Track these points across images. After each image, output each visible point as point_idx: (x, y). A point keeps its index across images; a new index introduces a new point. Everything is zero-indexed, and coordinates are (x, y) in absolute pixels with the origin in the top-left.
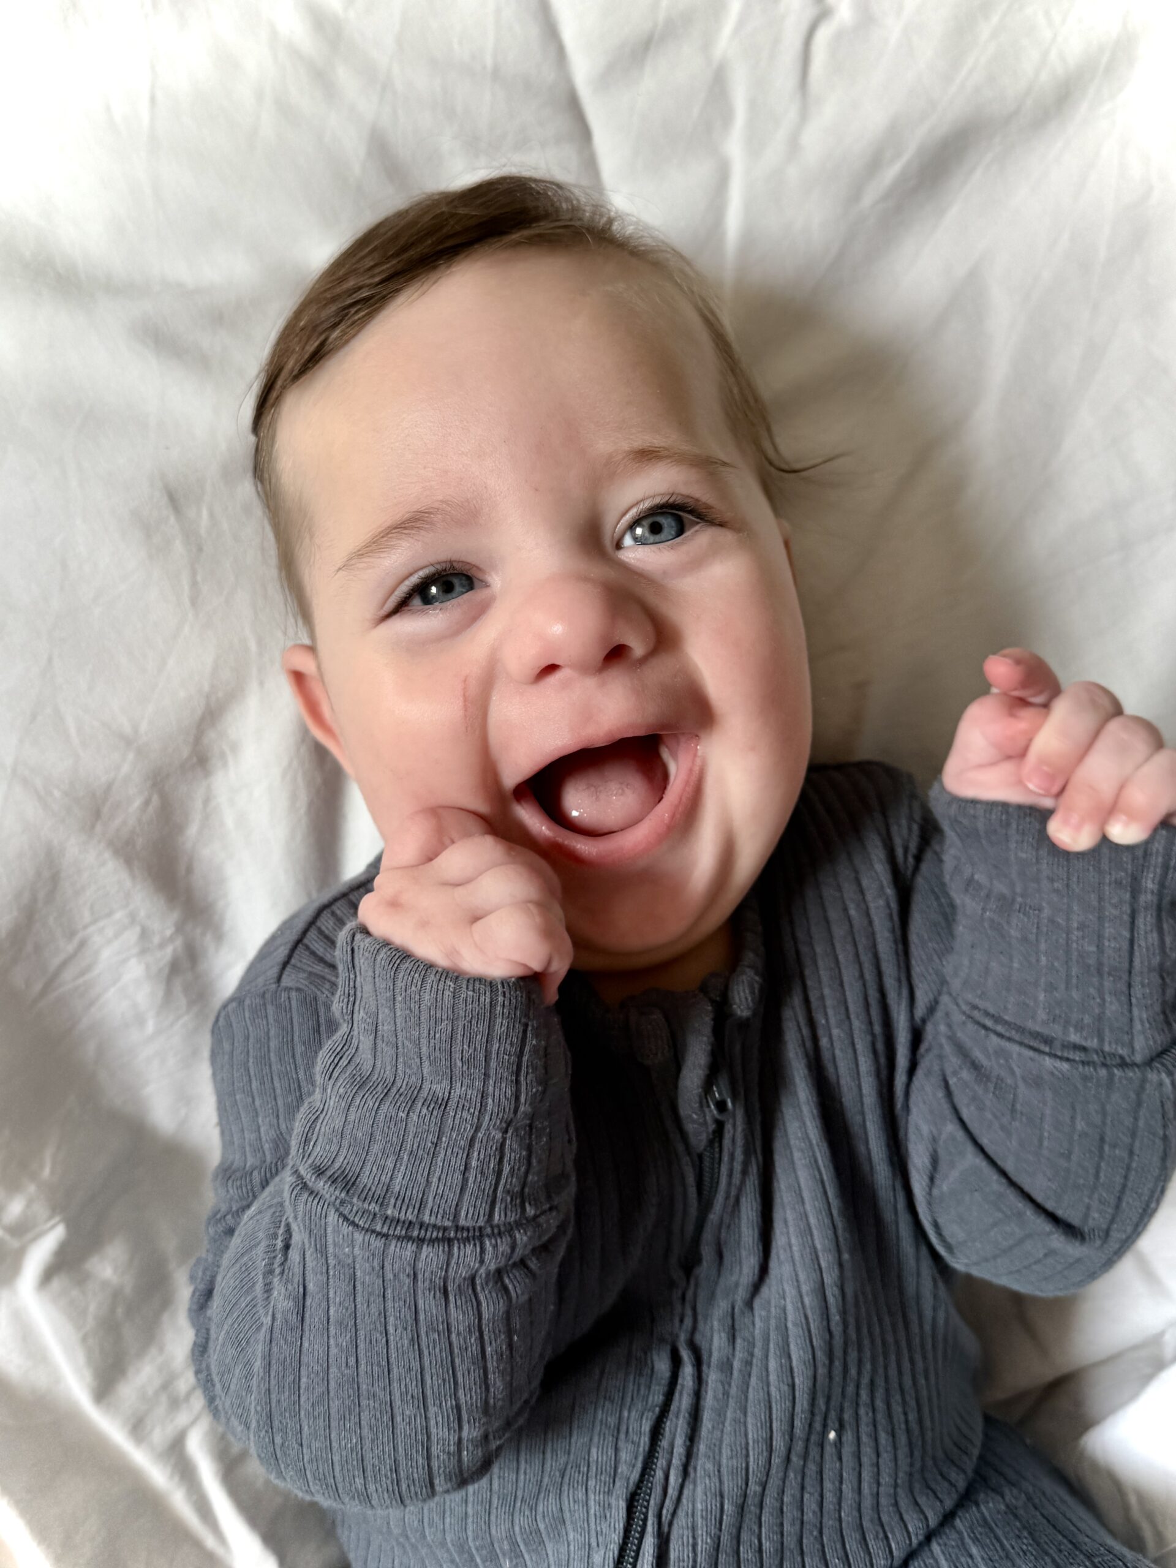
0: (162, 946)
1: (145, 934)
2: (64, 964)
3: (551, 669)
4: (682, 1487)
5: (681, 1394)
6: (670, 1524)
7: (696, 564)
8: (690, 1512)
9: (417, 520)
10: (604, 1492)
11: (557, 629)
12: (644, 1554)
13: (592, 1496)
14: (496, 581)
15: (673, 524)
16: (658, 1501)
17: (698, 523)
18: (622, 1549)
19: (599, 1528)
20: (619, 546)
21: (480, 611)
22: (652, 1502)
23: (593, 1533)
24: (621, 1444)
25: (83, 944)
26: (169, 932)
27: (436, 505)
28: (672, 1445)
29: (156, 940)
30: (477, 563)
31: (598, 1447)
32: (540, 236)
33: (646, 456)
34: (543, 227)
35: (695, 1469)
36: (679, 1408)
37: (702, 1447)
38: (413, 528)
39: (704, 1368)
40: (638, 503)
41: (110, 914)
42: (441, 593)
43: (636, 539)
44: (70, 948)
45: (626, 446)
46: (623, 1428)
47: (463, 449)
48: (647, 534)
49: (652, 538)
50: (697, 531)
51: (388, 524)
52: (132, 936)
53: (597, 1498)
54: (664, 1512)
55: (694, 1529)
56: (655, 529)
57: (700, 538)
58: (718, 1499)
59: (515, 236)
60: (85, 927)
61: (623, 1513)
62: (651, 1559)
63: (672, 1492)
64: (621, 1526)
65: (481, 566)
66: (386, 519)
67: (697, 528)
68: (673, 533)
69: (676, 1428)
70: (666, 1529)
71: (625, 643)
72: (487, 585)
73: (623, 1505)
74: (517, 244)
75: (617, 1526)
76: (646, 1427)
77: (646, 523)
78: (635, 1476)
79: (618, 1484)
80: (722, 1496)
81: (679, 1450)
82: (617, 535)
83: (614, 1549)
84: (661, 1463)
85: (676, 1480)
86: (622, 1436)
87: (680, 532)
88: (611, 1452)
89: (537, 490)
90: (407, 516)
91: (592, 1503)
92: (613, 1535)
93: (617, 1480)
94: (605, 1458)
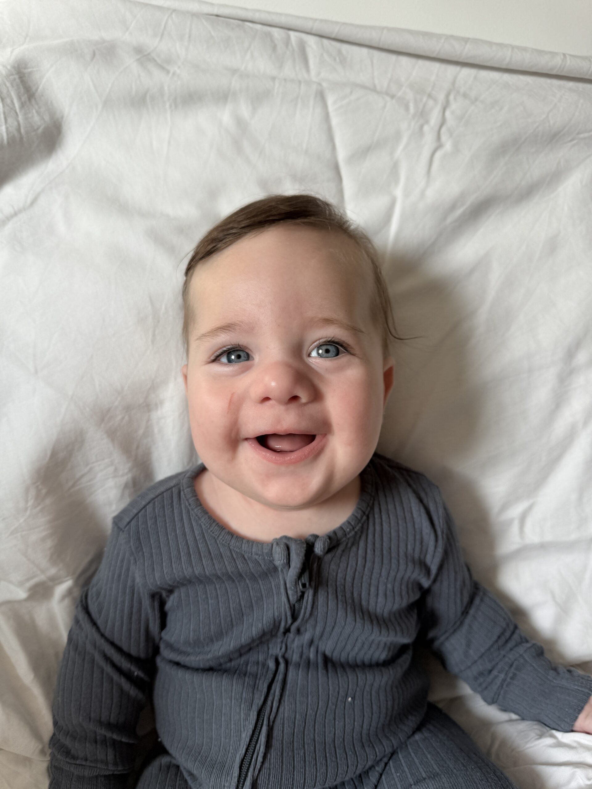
0: (122, 476)
1: (116, 470)
2: (82, 476)
3: (267, 399)
4: (278, 708)
5: (279, 674)
6: (274, 722)
7: (340, 369)
8: (282, 718)
9: (229, 327)
10: (247, 710)
11: (273, 384)
12: (262, 734)
13: (242, 711)
14: (257, 358)
15: (335, 351)
16: (269, 712)
17: (345, 353)
18: (254, 731)
19: (245, 724)
20: (309, 355)
21: (247, 369)
22: (266, 713)
23: (242, 726)
24: (255, 691)
25: (91, 469)
26: (126, 471)
27: (238, 322)
28: (275, 692)
29: (120, 473)
30: (251, 348)
31: (246, 693)
32: (309, 223)
33: (328, 321)
34: (312, 219)
35: (284, 701)
36: (278, 679)
37: (287, 693)
38: (227, 330)
39: (289, 665)
40: (319, 339)
41: (103, 459)
42: (236, 359)
43: (318, 354)
44: (86, 470)
45: (320, 316)
46: (256, 687)
47: (253, 302)
48: (324, 353)
49: (325, 355)
50: (343, 356)
51: (218, 326)
52: (111, 469)
53: (244, 712)
54: (271, 717)
55: (283, 724)
56: (327, 351)
57: (344, 359)
58: (294, 713)
59: (299, 221)
60: (93, 463)
61: (255, 717)
62: (265, 734)
63: (274, 709)
64: (254, 722)
65: (252, 350)
66: (218, 324)
67: (343, 354)
68: (334, 354)
69: (277, 688)
70: (271, 723)
71: (297, 395)
72: (253, 359)
73: (256, 713)
74: (298, 224)
75: (252, 722)
76: (266, 686)
77: (325, 348)
78: (261, 703)
79: (253, 706)
80: (296, 712)
81: (278, 693)
82: (309, 351)
83: (250, 732)
84: (270, 698)
85: (276, 705)
86: (256, 689)
87: (337, 354)
88: (251, 695)
89: (279, 326)
90: (226, 324)
91: (242, 714)
92: (251, 726)
93: (253, 705)
94: (248, 697)
